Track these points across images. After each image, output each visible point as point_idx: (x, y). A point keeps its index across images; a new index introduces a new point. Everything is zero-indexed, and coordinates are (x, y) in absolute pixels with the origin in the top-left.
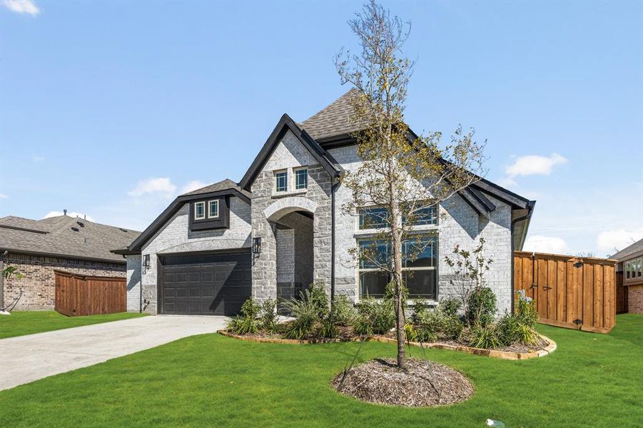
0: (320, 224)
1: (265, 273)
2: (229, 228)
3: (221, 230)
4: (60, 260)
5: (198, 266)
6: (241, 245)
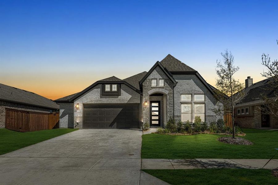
0: (169, 98)
2: (121, 96)
3: (117, 96)
4: (8, 103)
5: (103, 109)
6: (126, 102)
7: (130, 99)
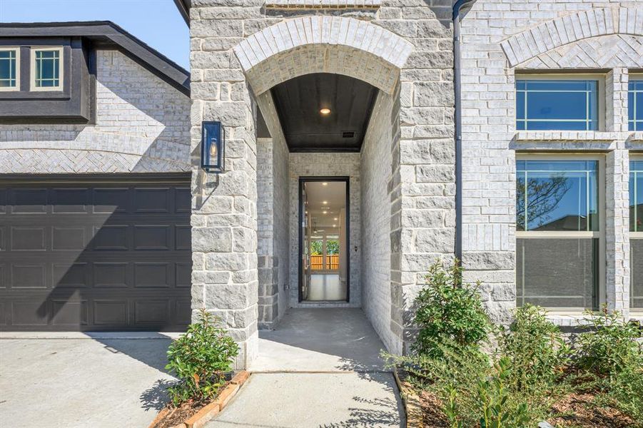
0: (421, 103)
1: (241, 233)
2: (94, 123)
3: (71, 126)
6: (128, 165)
7: (154, 145)
